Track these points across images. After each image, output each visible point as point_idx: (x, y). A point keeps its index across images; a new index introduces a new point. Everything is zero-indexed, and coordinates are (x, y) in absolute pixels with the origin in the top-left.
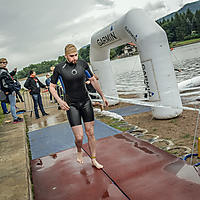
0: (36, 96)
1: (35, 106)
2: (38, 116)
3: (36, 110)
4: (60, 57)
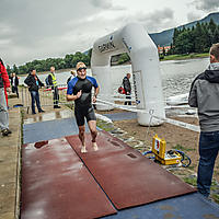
0: (34, 93)
2: (34, 112)
4: (67, 56)
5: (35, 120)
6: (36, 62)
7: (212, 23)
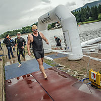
0: (9, 48)
1: (9, 52)
3: (9, 55)
4: (23, 28)
5: (11, 62)
6: (8, 32)
7: (88, 8)
